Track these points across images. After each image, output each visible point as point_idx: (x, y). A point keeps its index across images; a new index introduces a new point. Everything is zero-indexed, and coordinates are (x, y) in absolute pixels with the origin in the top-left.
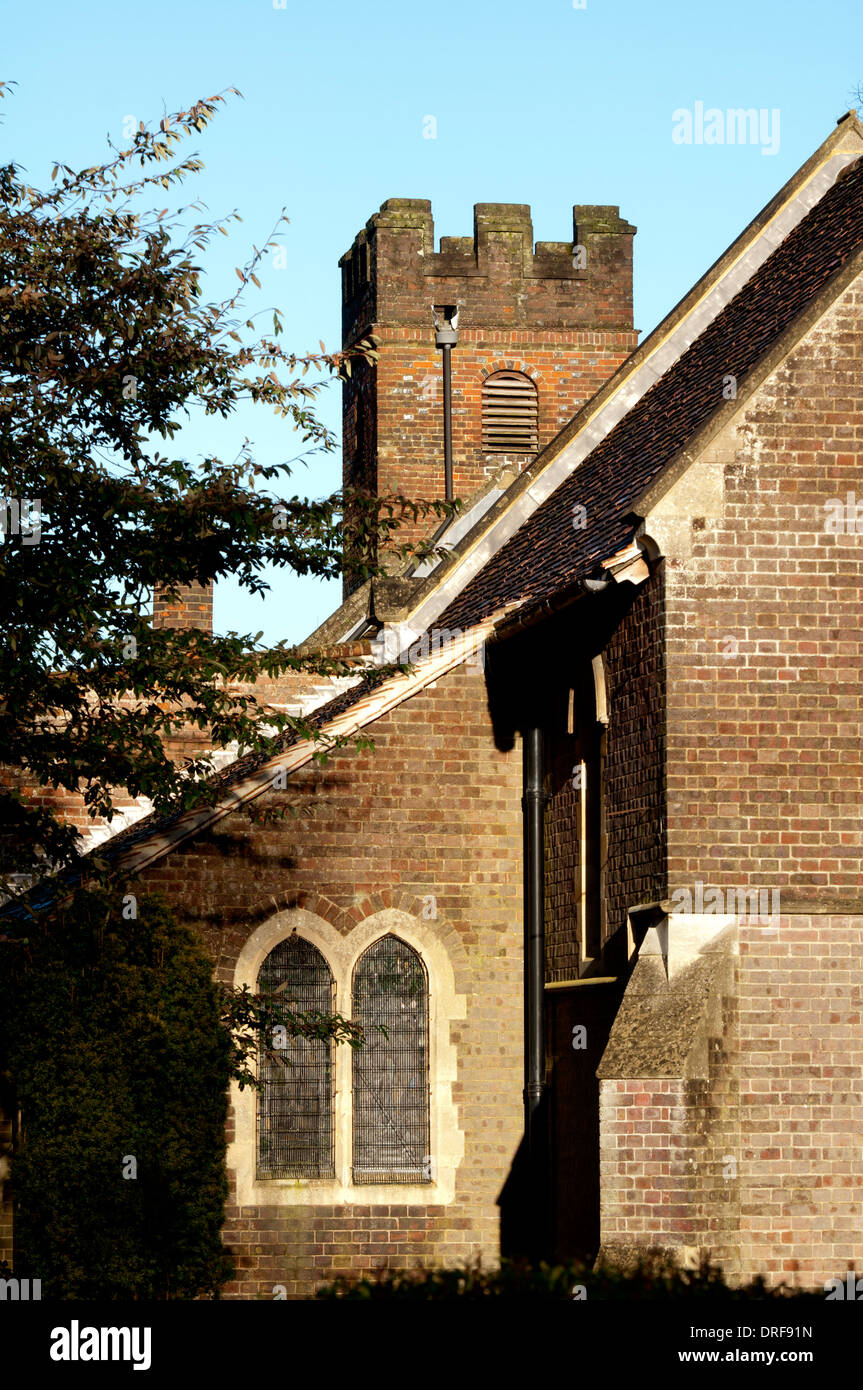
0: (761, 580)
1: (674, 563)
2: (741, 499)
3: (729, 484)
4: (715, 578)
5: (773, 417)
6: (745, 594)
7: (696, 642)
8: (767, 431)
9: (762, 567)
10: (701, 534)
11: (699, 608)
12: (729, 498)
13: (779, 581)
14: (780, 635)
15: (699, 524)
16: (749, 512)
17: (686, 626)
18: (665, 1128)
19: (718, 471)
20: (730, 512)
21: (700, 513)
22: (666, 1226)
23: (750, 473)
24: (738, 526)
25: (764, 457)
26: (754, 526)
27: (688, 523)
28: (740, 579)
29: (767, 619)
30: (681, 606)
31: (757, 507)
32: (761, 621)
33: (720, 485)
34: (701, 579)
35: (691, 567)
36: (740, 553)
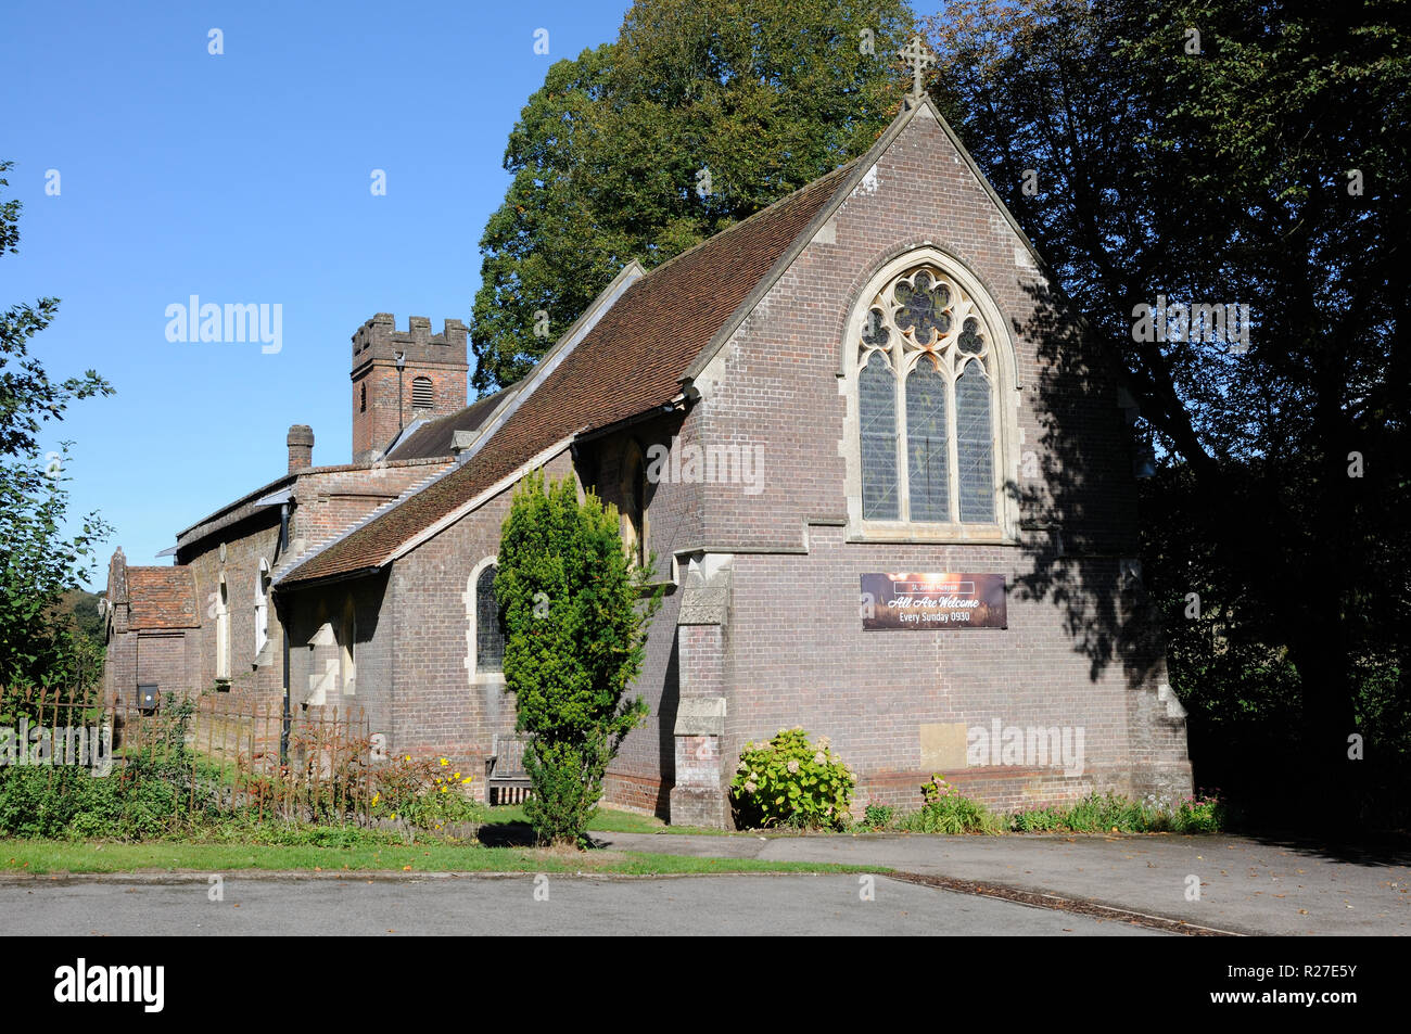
0: (740, 409)
1: (706, 400)
2: (732, 373)
3: (727, 367)
4: (722, 407)
5: (744, 339)
6: (734, 414)
7: (715, 434)
8: (742, 345)
9: (741, 403)
10: (716, 388)
11: (716, 420)
12: (727, 373)
13: (747, 409)
14: (748, 432)
15: (716, 383)
16: (735, 379)
17: (711, 427)
18: (712, 646)
19: (722, 361)
20: (728, 379)
21: (716, 378)
22: (712, 688)
23: (735, 363)
24: (731, 385)
25: (742, 356)
26: (737, 385)
27: (711, 383)
28: (732, 408)
29: (743, 426)
30: (708, 418)
31: (739, 377)
32: (741, 426)
33: (723, 366)
34: (716, 408)
35: (713, 402)
36: (732, 397)
